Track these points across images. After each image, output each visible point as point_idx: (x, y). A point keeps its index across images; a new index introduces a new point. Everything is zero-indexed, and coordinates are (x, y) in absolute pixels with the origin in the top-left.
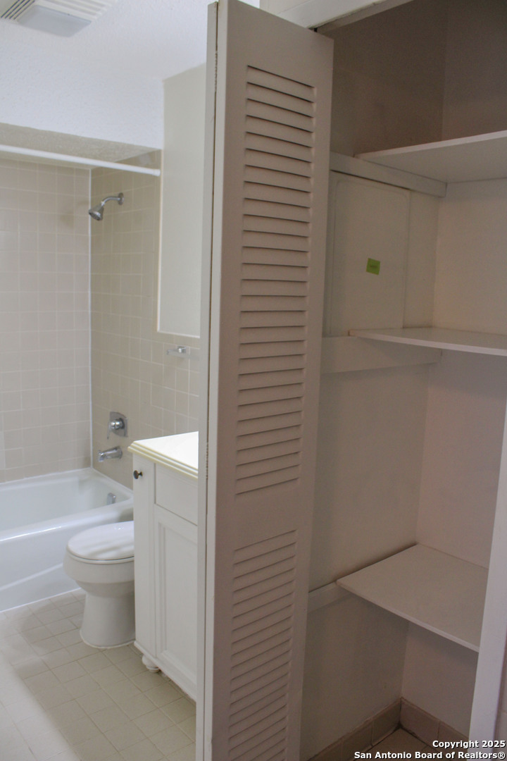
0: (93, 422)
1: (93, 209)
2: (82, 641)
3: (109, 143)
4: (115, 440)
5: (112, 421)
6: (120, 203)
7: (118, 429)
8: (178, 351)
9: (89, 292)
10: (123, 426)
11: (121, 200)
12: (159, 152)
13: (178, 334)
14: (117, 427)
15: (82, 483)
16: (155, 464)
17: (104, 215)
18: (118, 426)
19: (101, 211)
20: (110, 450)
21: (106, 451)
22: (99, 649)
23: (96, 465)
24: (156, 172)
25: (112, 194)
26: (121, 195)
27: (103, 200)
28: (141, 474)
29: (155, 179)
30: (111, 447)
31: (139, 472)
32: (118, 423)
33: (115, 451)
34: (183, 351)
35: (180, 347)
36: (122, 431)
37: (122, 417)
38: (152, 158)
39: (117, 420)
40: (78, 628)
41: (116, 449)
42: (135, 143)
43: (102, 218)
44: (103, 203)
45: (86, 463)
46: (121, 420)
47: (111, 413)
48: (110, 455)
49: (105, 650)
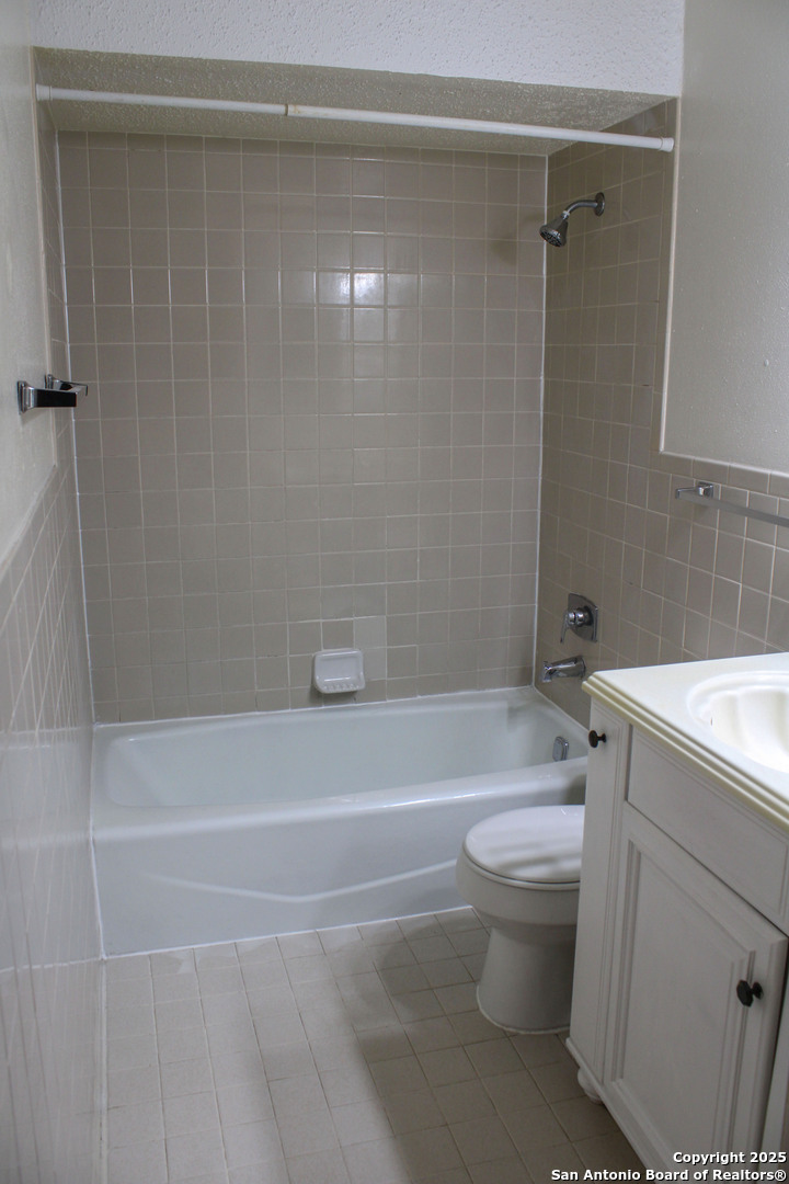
0: (539, 607)
1: (549, 226)
2: (478, 1009)
3: (574, 92)
4: (575, 644)
5: (570, 610)
6: (598, 212)
7: (581, 626)
8: (697, 491)
9: (542, 378)
10: (590, 621)
11: (600, 206)
12: (673, 101)
13: (698, 459)
14: (579, 623)
15: (513, 713)
16: (631, 727)
17: (568, 237)
18: (581, 620)
19: (563, 228)
20: (564, 662)
21: (558, 663)
22: (505, 1032)
23: (538, 684)
24: (666, 144)
25: (585, 197)
26: (600, 197)
27: (566, 209)
28: (603, 738)
29: (664, 158)
30: (567, 657)
31: (599, 735)
32: (581, 616)
33: (572, 665)
34: (707, 492)
35: (701, 484)
36: (587, 628)
37: (588, 604)
38: (658, 116)
39: (580, 610)
40: (475, 981)
41: (575, 660)
42: (625, 88)
43: (565, 242)
44: (566, 213)
45: (524, 678)
46: (586, 609)
47: (571, 596)
48: (562, 670)
49: (514, 1035)
